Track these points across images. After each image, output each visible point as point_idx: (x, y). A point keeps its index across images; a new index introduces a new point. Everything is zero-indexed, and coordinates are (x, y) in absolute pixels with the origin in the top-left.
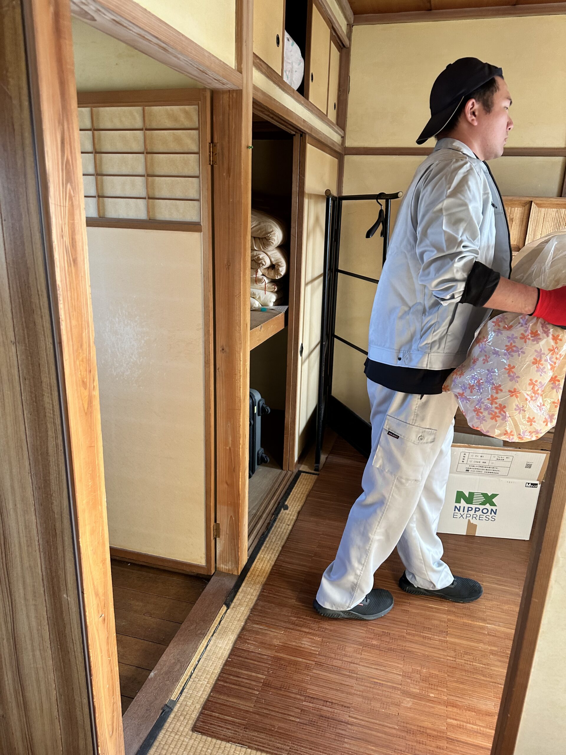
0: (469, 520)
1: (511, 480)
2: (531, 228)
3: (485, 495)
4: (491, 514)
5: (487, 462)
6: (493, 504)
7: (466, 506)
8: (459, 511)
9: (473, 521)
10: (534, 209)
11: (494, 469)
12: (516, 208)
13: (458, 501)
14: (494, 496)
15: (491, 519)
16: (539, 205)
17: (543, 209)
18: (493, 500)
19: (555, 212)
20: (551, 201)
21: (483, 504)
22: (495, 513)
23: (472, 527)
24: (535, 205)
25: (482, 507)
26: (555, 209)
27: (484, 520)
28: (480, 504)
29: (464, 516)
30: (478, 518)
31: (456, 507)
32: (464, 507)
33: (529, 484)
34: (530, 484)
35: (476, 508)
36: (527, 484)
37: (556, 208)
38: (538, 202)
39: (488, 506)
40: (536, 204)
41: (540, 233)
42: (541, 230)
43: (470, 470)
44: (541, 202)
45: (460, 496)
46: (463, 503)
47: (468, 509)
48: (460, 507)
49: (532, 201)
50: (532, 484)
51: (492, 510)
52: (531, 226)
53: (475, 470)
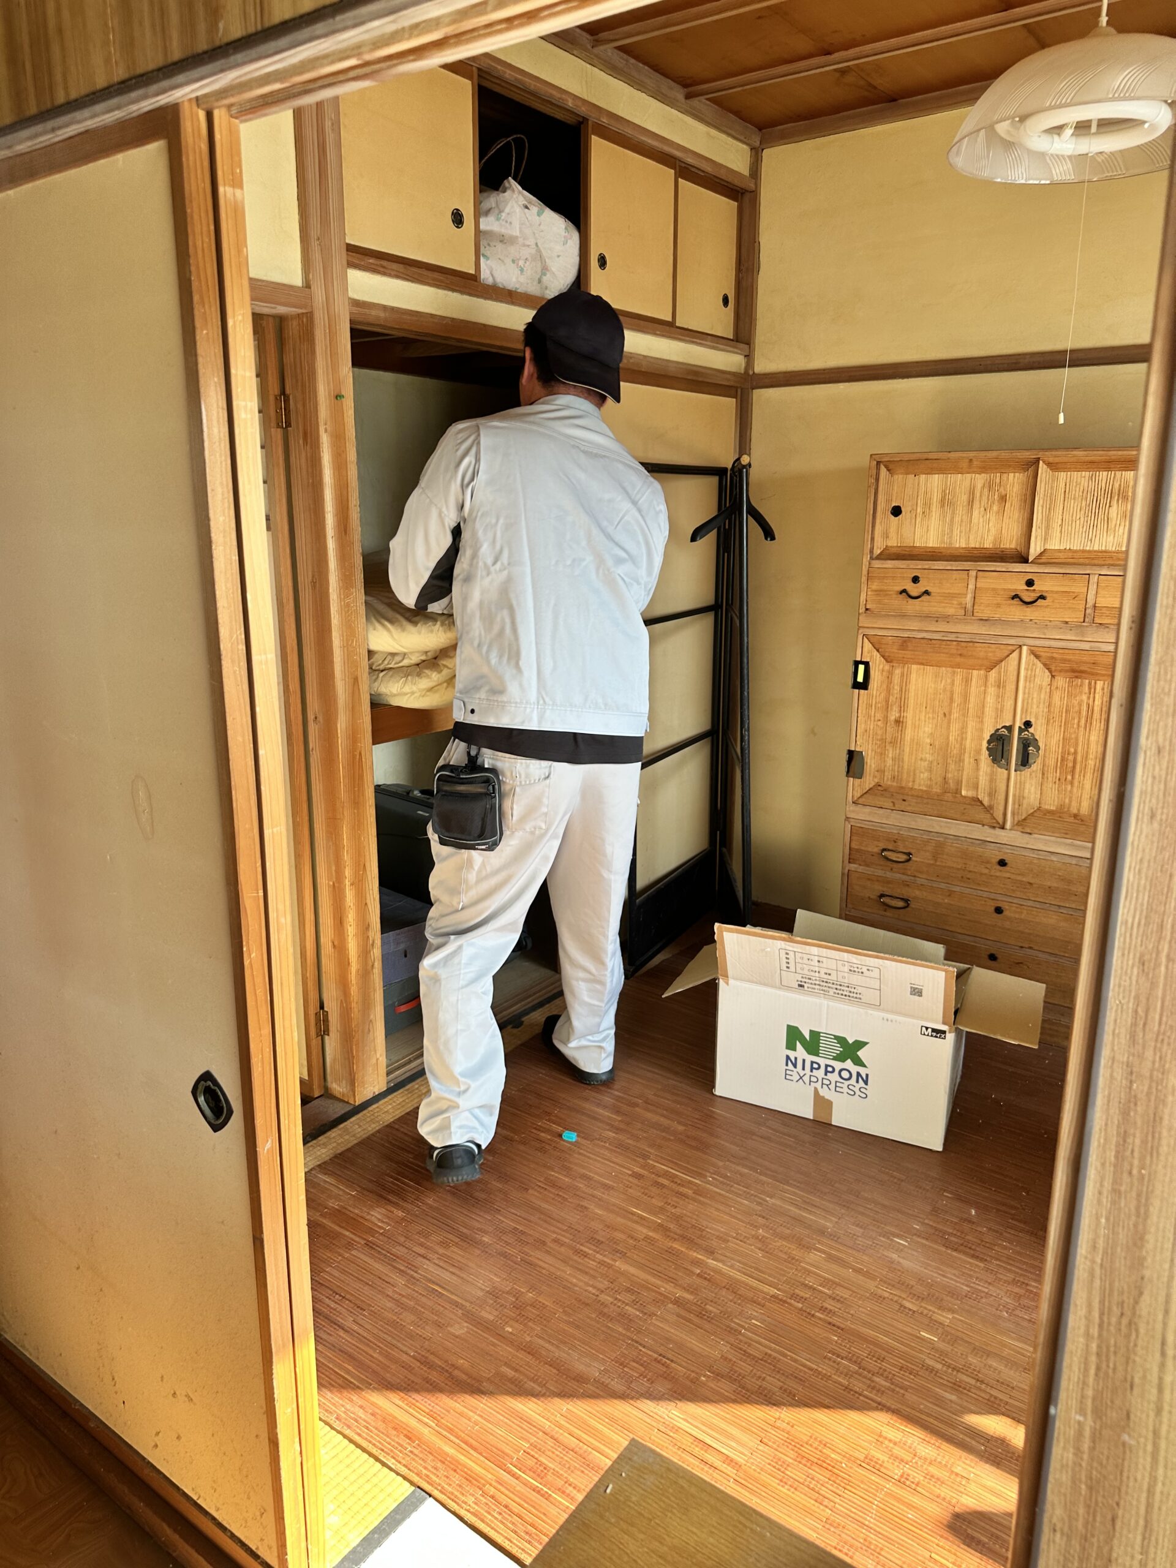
0: (816, 1089)
1: (890, 1016)
2: (1040, 514)
3: (841, 1040)
4: (857, 1082)
5: (834, 973)
6: (858, 1062)
7: (809, 1058)
8: (795, 1066)
9: (824, 1092)
10: (1044, 475)
11: (850, 989)
12: (1011, 475)
13: (791, 1046)
14: (860, 1045)
15: (858, 1093)
16: (1053, 467)
17: (1062, 475)
18: (859, 1053)
19: (1087, 478)
20: (1074, 456)
21: (840, 1058)
22: (866, 1082)
23: (823, 1105)
24: (1045, 466)
25: (838, 1065)
26: (1087, 473)
27: (845, 1094)
28: (835, 1059)
29: (806, 1078)
30: (832, 1086)
31: (788, 1058)
32: (804, 1061)
33: (927, 1028)
34: (930, 1030)
35: (827, 1066)
36: (924, 1029)
37: (1087, 469)
38: (1051, 460)
39: (849, 1064)
40: (1049, 464)
41: (1060, 523)
42: (1060, 517)
43: (806, 985)
44: (1057, 460)
45: (793, 1036)
46: (800, 1052)
47: (812, 1065)
48: (796, 1058)
49: (1038, 460)
50: (934, 1030)
51: (859, 1074)
52: (1040, 508)
53: (817, 987)
